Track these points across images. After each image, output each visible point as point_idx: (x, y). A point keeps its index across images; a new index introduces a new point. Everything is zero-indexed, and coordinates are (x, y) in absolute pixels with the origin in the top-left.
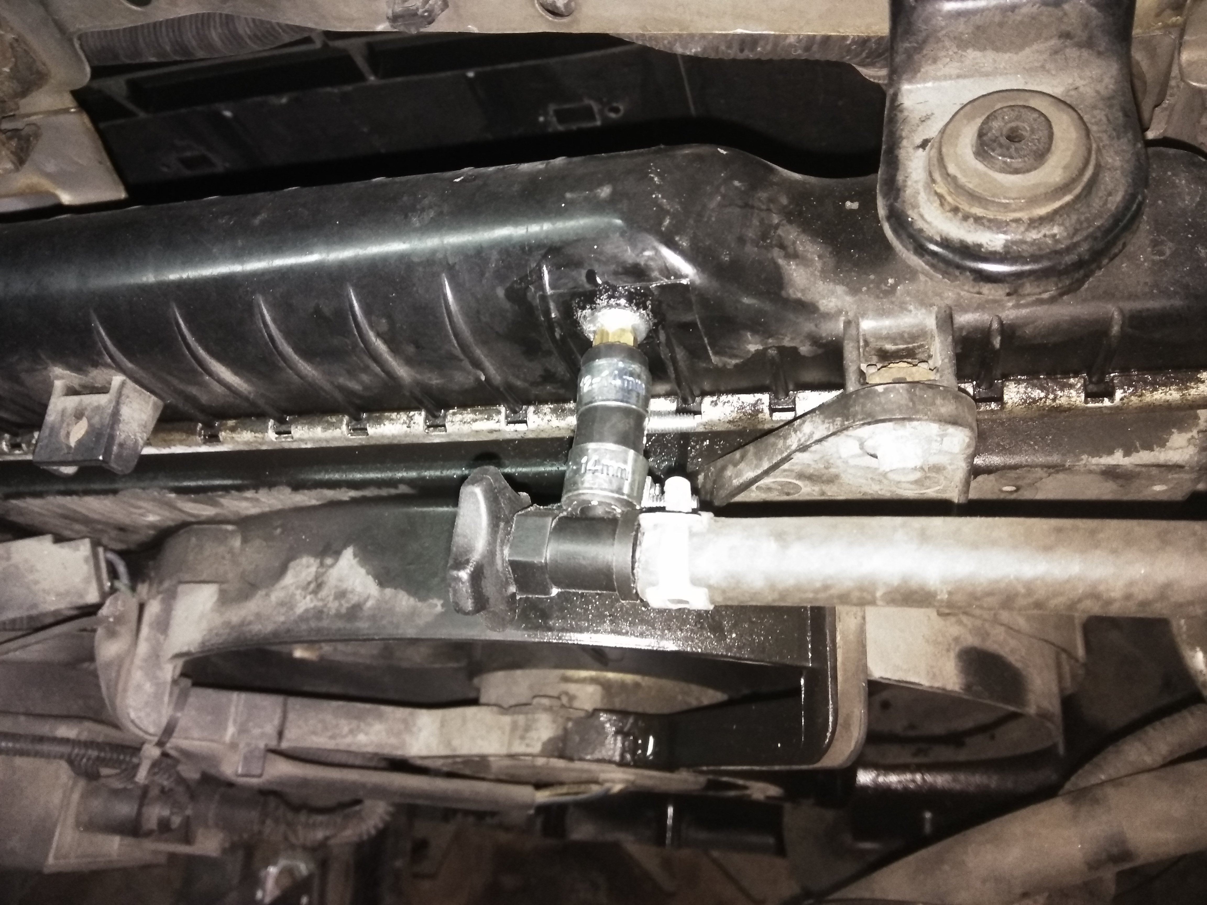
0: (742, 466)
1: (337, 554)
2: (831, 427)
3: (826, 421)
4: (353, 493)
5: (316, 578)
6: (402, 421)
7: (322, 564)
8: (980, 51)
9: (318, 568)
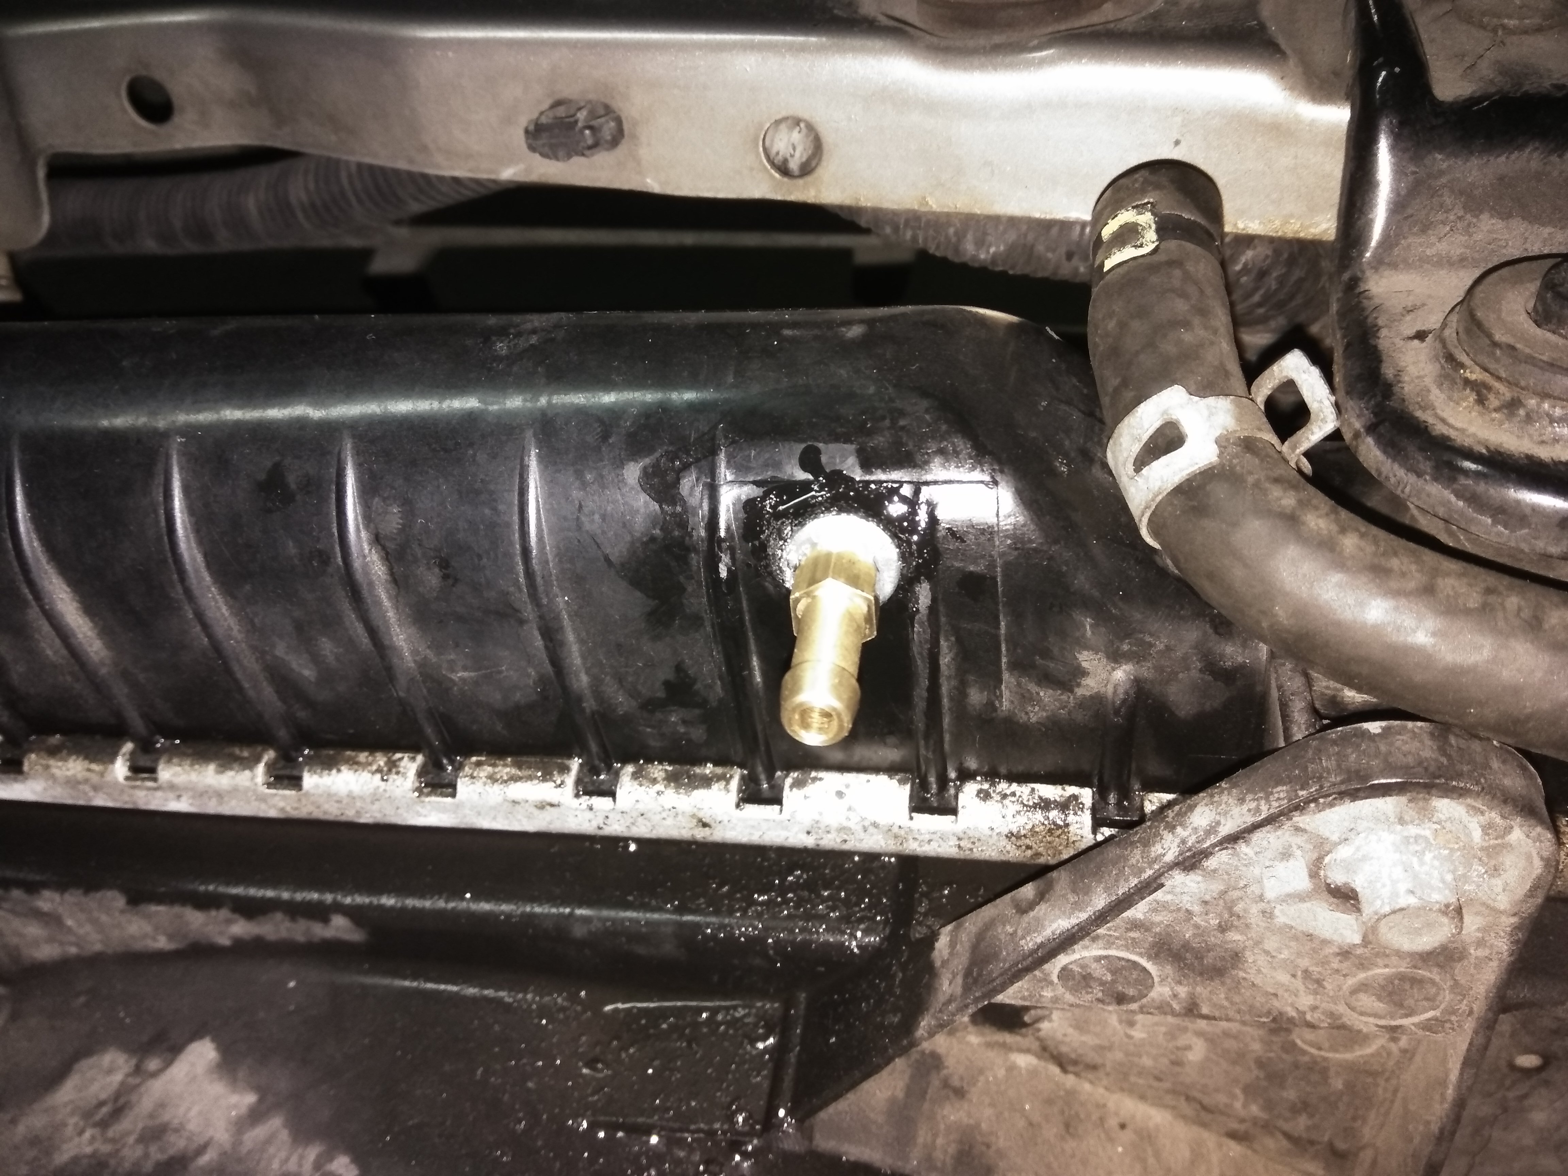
0: (1041, 910)
1: (174, 1050)
2: (1264, 807)
3: (1249, 797)
4: (241, 928)
5: (117, 1095)
6: (374, 767)
7: (138, 1070)
8: (1502, 219)
9: (128, 1075)
